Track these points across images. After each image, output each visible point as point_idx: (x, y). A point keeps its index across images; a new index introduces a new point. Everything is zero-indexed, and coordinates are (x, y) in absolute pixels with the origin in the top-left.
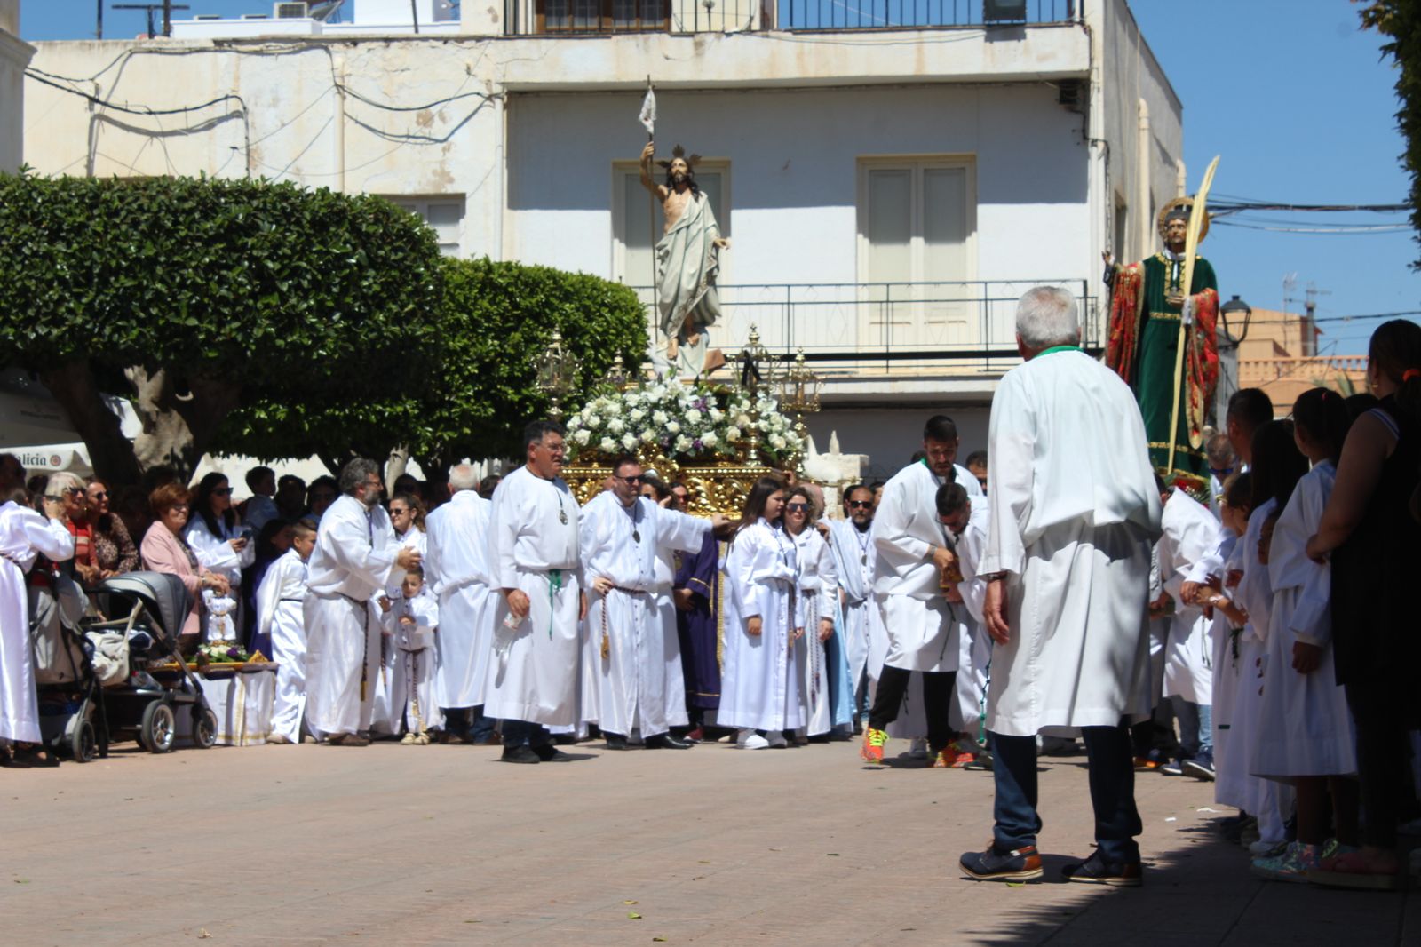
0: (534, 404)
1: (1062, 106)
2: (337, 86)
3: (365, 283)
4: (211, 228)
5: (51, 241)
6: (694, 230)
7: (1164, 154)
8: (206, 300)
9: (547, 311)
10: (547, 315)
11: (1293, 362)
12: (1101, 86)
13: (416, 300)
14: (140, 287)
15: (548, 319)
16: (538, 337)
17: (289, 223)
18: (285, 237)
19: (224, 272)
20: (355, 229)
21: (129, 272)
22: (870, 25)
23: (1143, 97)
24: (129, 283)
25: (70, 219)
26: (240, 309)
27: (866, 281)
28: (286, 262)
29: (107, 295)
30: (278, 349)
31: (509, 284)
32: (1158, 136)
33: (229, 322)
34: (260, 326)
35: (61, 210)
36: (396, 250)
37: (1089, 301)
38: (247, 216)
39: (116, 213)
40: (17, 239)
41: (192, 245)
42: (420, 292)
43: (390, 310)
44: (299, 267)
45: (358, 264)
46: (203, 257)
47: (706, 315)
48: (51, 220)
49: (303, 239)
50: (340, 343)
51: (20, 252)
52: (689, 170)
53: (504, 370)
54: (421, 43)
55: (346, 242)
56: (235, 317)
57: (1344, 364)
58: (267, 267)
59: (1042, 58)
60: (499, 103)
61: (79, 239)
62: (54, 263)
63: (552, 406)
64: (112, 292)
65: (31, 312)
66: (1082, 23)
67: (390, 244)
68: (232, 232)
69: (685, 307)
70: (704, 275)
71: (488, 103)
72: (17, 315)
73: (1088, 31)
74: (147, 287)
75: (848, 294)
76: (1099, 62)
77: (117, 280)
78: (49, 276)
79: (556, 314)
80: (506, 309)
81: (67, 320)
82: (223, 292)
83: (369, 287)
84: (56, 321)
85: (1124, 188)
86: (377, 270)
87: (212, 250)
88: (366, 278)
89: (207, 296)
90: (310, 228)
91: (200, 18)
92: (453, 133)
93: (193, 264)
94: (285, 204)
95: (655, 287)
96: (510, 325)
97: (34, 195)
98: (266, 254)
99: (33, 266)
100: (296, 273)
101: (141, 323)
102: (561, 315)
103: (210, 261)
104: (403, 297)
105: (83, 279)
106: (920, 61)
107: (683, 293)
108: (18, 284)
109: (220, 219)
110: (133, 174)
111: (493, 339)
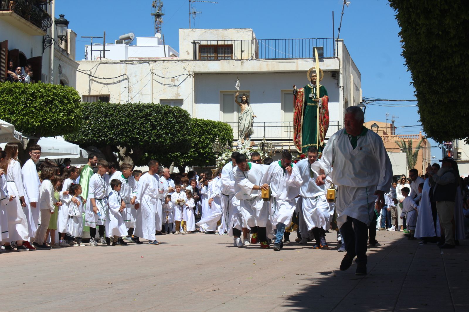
0: (207, 153)
1: (332, 78)
2: (151, 72)
3: (176, 127)
4: (142, 115)
5: (105, 118)
6: (248, 113)
7: (356, 87)
8: (141, 131)
9: (210, 131)
10: (210, 132)
11: (389, 136)
12: (342, 73)
13: (187, 130)
14: (126, 128)
15: (211, 133)
16: (208, 137)
17: (159, 113)
18: (158, 117)
19: (145, 125)
20: (174, 115)
21: (123, 125)
22: (285, 58)
23: (352, 74)
24: (123, 128)
25: (110, 113)
26: (148, 133)
27: (283, 121)
28: (158, 122)
29: (118, 130)
30: (156, 142)
31: (201, 124)
32: (355, 83)
33: (146, 136)
34: (153, 137)
35: (107, 111)
36: (182, 119)
37: (339, 126)
38: (149, 112)
39: (120, 111)
40: (97, 117)
41: (137, 119)
42: (187, 129)
43: (181, 133)
44: (161, 123)
45: (174, 123)
46: (140, 121)
47: (251, 133)
48: (105, 113)
49: (162, 117)
50: (170, 141)
51: (98, 120)
52: (247, 99)
53: (200, 145)
54: (172, 61)
55: (171, 118)
56: (147, 135)
57: (402, 137)
58: (154, 124)
59: (327, 66)
60: (192, 76)
61: (112, 117)
62: (106, 123)
63: (216, 155)
64: (119, 129)
65: (100, 134)
66: (337, 58)
67: (181, 118)
68: (146, 116)
69: (246, 131)
70: (250, 124)
71: (189, 76)
72: (97, 135)
73: (339, 59)
74: (127, 128)
75: (279, 124)
76: (341, 67)
77: (120, 127)
78: (105, 126)
79: (213, 132)
80: (201, 131)
81: (109, 136)
82: (144, 129)
83: (177, 128)
84: (106, 136)
85: (347, 98)
86: (178, 124)
87: (142, 120)
88: (176, 126)
89: (141, 130)
90: (164, 114)
91: (95, 44)
92: (180, 84)
93: (138, 123)
94: (158, 109)
95: (238, 127)
96: (202, 134)
97: (101, 107)
98: (154, 121)
99: (101, 124)
100: (161, 125)
101: (126, 137)
102: (214, 132)
103: (142, 122)
104: (184, 130)
105: (113, 126)
106: (297, 67)
107: (245, 128)
108: (98, 128)
109: (144, 113)
110: (100, 94)
111: (198, 137)
